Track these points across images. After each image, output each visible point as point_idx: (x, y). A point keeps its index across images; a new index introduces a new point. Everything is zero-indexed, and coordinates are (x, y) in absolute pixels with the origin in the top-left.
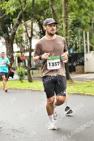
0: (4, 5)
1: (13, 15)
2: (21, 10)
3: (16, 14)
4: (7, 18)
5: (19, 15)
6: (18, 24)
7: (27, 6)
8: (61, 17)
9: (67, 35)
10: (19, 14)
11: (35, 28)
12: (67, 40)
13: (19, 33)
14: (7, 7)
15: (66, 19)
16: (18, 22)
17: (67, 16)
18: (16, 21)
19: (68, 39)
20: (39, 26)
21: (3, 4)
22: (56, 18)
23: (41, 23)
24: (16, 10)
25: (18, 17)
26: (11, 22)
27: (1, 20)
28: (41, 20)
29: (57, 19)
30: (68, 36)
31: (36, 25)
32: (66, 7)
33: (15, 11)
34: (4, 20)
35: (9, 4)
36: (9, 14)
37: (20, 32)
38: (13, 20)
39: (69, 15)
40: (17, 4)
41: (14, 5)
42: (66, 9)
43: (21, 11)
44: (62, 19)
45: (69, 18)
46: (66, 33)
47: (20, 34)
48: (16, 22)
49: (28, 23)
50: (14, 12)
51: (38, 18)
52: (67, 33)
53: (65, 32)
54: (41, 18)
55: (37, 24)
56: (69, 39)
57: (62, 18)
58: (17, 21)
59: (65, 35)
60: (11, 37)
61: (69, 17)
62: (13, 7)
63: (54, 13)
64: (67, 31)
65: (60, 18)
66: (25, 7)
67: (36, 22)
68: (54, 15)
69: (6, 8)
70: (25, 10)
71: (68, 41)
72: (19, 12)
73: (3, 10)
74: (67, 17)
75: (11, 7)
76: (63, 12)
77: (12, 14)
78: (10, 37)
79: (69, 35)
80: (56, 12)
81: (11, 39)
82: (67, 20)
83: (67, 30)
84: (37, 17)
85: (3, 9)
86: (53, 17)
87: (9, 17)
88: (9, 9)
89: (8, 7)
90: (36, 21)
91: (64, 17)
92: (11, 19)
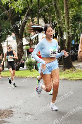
0: (14, 5)
1: (21, 13)
3: (24, 12)
4: (16, 15)
5: (26, 13)
7: (33, 4)
8: (63, 13)
9: (68, 29)
10: (27, 12)
11: (41, 23)
15: (67, 14)
17: (68, 12)
18: (24, 18)
19: (69, 32)
20: (45, 22)
21: (12, 4)
22: (58, 14)
23: (46, 19)
24: (23, 9)
25: (26, 15)
26: (20, 19)
27: (11, 17)
28: (46, 17)
30: (70, 30)
31: (42, 21)
32: (67, 4)
33: (23, 10)
34: (14, 18)
35: (17, 3)
36: (18, 12)
38: (22, 17)
40: (25, 3)
41: (22, 4)
42: (67, 6)
43: (28, 9)
44: (64, 15)
45: (70, 13)
46: (68, 27)
49: (34, 19)
50: (22, 10)
51: (44, 15)
52: (69, 27)
53: (67, 26)
54: (46, 15)
55: (43, 20)
57: (64, 14)
59: (67, 29)
60: (20, 32)
61: (70, 12)
62: (21, 6)
63: (57, 10)
64: (68, 25)
66: (31, 5)
67: (42, 18)
68: (57, 12)
69: (15, 7)
72: (26, 10)
73: (13, 9)
74: (68, 13)
75: (19, 6)
76: (65, 9)
77: (21, 12)
78: (19, 32)
79: (71, 28)
80: (58, 9)
81: (21, 34)
82: (68, 15)
83: (69, 24)
84: (42, 13)
86: (56, 13)
87: (17, 15)
88: (17, 8)
89: (17, 6)
90: (42, 17)
91: (66, 13)
92: (20, 16)
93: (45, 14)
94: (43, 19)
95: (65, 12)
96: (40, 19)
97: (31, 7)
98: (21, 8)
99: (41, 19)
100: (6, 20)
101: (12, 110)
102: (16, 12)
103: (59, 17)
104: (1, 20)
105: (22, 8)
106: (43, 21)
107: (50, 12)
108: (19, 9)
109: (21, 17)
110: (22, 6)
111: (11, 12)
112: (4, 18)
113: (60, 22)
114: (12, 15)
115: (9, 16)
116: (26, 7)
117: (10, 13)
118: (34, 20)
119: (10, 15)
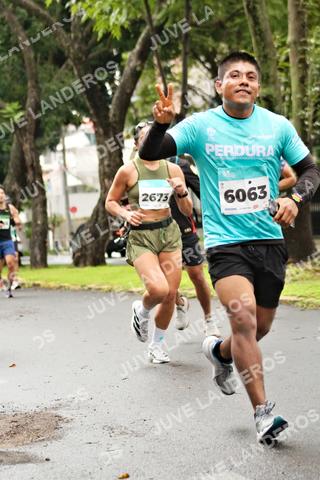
0: (90, 6)
1: (118, 38)
2: (146, 20)
4: (101, 48)
5: (140, 40)
6: (138, 69)
7: (168, 6)
8: (284, 44)
9: (303, 106)
10: (143, 35)
12: (306, 123)
13: (146, 103)
14: (98, 11)
15: (300, 48)
16: (139, 63)
17: (302, 40)
18: (130, 60)
19: (307, 120)
22: (264, 48)
24: (128, 23)
25: (138, 47)
27: (80, 55)
28: (219, 57)
29: (268, 50)
30: (307, 109)
31: (203, 75)
32: (300, 9)
33: (126, 26)
34: (93, 59)
36: (107, 35)
37: (148, 99)
38: (124, 55)
39: (312, 36)
41: (124, 3)
42: (299, 14)
43: (148, 27)
44: (289, 50)
45: (311, 44)
46: (301, 99)
47: (146, 106)
48: (132, 64)
49: (173, 66)
50: (122, 27)
51: (210, 49)
52: (305, 99)
53: (299, 96)
54: (218, 51)
55: (205, 71)
56: (311, 118)
57: (289, 47)
58: (134, 58)
59: (298, 107)
60: (114, 115)
61: (312, 41)
62: (120, 13)
63: (259, 30)
64: (303, 92)
65: (279, 47)
66: (160, 10)
67: (203, 63)
68: (258, 37)
69: (95, 15)
70: (159, 20)
71: (307, 126)
73: (86, 21)
74: (305, 43)
76: (291, 27)
77: (117, 34)
78: (111, 115)
79: (312, 104)
80: (265, 25)
81: (115, 122)
82: (304, 52)
83: (306, 86)
84: (205, 44)
85: (83, 19)
86: (257, 42)
87: (106, 49)
88: (104, 17)
89: (102, 13)
90: (202, 58)
91: (295, 43)
92: (115, 52)
93: (214, 45)
94: (208, 65)
95: (289, 39)
96: (198, 67)
97: (157, 17)
98: (119, 19)
99: (201, 66)
100: (60, 66)
101: (63, 413)
102: (100, 35)
103: (265, 57)
104: (42, 64)
105: (123, 19)
106: (207, 75)
107: (234, 37)
108: (111, 24)
109: (119, 56)
110: (125, 11)
111: (80, 36)
112: (50, 58)
113: (271, 80)
114: (84, 48)
115: (72, 51)
116: (139, 16)
117: (76, 38)
118: (172, 70)
119: (76, 46)
